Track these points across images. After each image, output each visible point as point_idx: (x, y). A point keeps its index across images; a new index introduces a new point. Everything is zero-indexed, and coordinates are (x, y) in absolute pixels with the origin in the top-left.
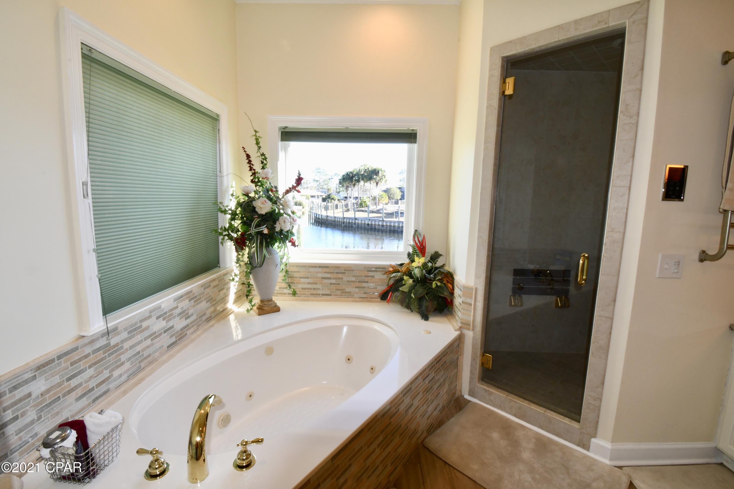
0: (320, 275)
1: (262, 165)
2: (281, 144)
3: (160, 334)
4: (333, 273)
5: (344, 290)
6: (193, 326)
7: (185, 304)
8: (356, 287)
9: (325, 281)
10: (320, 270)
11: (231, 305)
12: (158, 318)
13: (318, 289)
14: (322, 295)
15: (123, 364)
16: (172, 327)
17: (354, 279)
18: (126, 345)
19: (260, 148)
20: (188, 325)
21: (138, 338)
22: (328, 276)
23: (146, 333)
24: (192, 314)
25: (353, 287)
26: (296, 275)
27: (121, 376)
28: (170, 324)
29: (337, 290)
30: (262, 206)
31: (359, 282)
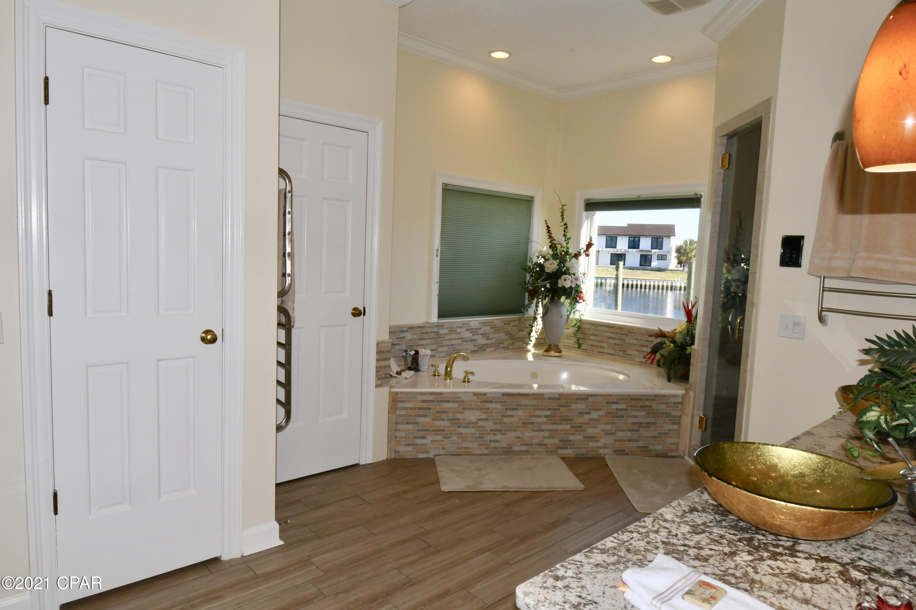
0: (607, 334)
1: (564, 233)
2: (585, 214)
3: (467, 341)
4: (617, 333)
5: (626, 351)
6: (492, 347)
7: (487, 329)
8: (637, 351)
9: (611, 341)
10: (606, 329)
11: (530, 347)
12: (467, 330)
13: (604, 348)
14: (608, 354)
15: (444, 346)
16: (476, 340)
17: (635, 342)
18: (447, 337)
19: (563, 219)
20: (487, 344)
21: (454, 336)
22: (613, 336)
23: (459, 336)
24: (492, 338)
25: (634, 350)
26: (588, 332)
27: (442, 352)
28: (475, 337)
29: (620, 350)
30: (549, 266)
31: (640, 345)
